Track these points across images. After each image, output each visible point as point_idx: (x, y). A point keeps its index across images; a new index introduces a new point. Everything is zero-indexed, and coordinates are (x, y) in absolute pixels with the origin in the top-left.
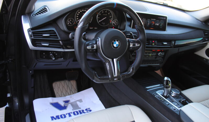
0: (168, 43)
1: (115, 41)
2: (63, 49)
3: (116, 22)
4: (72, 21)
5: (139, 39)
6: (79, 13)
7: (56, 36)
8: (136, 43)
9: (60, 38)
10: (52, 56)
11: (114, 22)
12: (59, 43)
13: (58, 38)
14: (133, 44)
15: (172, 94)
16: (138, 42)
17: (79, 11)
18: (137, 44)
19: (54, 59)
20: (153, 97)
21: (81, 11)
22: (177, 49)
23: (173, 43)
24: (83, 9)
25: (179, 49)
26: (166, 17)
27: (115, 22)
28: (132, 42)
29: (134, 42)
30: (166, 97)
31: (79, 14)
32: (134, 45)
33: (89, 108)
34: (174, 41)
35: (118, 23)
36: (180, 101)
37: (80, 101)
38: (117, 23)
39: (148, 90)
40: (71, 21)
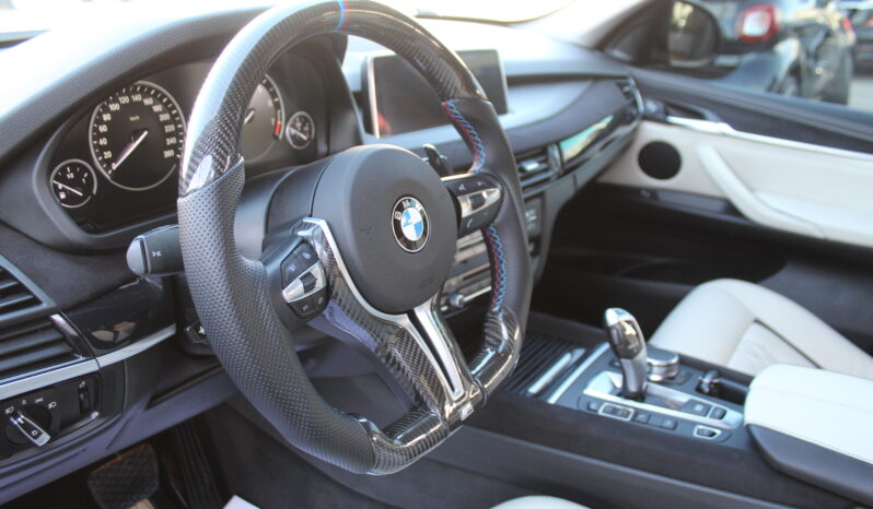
0: (540, 162)
1: (401, 209)
2: (90, 355)
3: (302, 127)
4: (78, 176)
5: (485, 166)
6: (107, 117)
7: (20, 289)
8: (483, 188)
9: (51, 293)
10: (26, 426)
11: (293, 126)
12: (54, 326)
13: (35, 301)
14: (471, 198)
15: (650, 372)
17: (106, 110)
18: (489, 194)
19: (45, 437)
20: (593, 417)
21: (114, 107)
22: (568, 180)
23: (556, 154)
24: (122, 95)
25: (575, 177)
26: (493, 53)
27: (299, 125)
28: (463, 193)
29: (472, 186)
30: (640, 396)
31: (107, 123)
32: (478, 202)
34: (556, 147)
35: (310, 126)
36: (699, 390)
38: (306, 129)
39: (553, 400)
40: (71, 176)
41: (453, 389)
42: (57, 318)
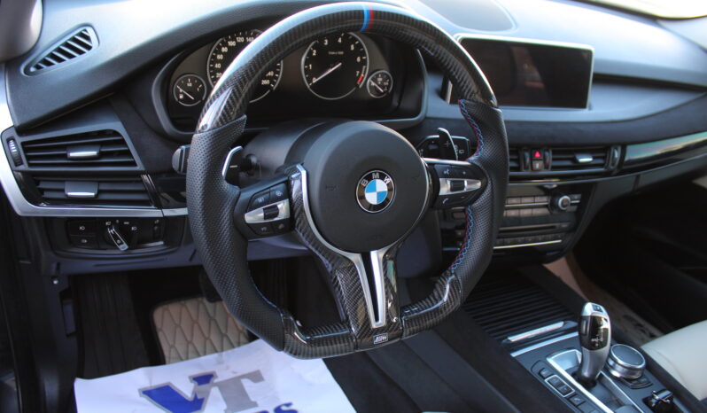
0: (594, 158)
1: (369, 178)
2: (160, 207)
3: (382, 82)
4: (195, 86)
5: (479, 159)
6: (224, 50)
7: (128, 153)
8: (466, 177)
9: (144, 162)
11: (375, 80)
12: (141, 181)
13: (133, 164)
14: (452, 182)
15: (613, 368)
16: (473, 173)
17: (225, 44)
18: (468, 183)
19: (124, 247)
21: (232, 44)
22: (630, 177)
23: (617, 155)
24: (239, 36)
25: (638, 177)
26: (589, 53)
27: (380, 79)
29: (456, 173)
30: (589, 384)
31: (224, 54)
33: (288, 405)
34: (620, 149)
35: (390, 83)
36: (646, 401)
37: (256, 377)
38: (386, 84)
39: (514, 355)
40: (190, 85)
41: (377, 319)
42: (145, 177)
